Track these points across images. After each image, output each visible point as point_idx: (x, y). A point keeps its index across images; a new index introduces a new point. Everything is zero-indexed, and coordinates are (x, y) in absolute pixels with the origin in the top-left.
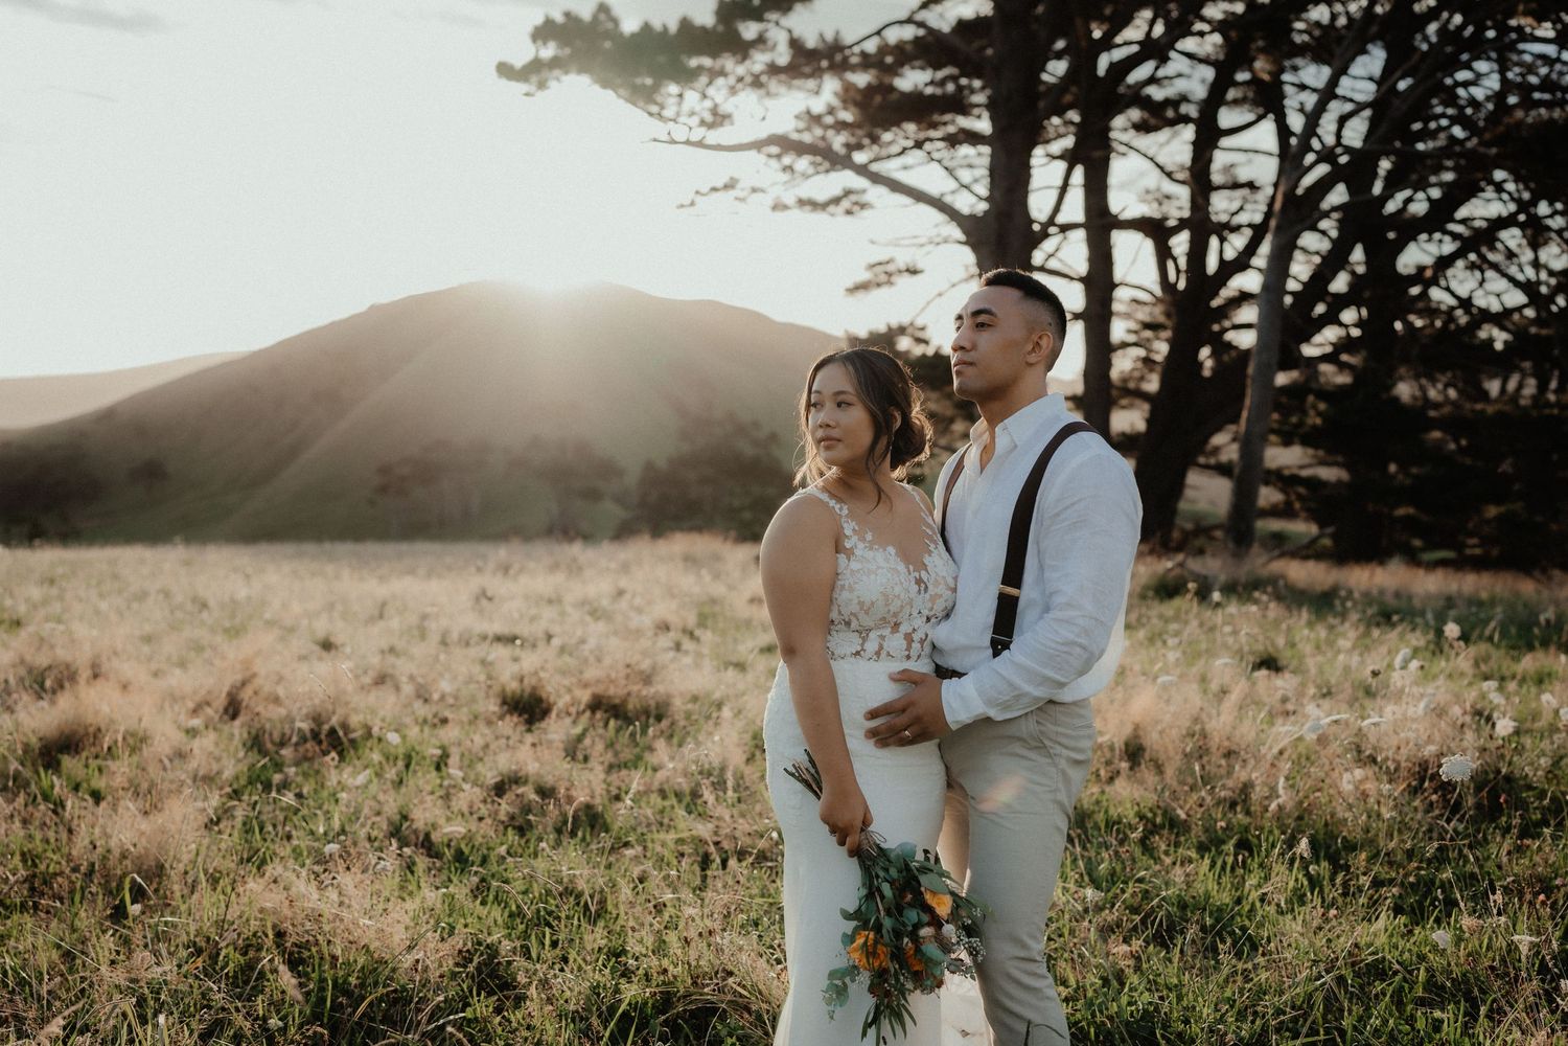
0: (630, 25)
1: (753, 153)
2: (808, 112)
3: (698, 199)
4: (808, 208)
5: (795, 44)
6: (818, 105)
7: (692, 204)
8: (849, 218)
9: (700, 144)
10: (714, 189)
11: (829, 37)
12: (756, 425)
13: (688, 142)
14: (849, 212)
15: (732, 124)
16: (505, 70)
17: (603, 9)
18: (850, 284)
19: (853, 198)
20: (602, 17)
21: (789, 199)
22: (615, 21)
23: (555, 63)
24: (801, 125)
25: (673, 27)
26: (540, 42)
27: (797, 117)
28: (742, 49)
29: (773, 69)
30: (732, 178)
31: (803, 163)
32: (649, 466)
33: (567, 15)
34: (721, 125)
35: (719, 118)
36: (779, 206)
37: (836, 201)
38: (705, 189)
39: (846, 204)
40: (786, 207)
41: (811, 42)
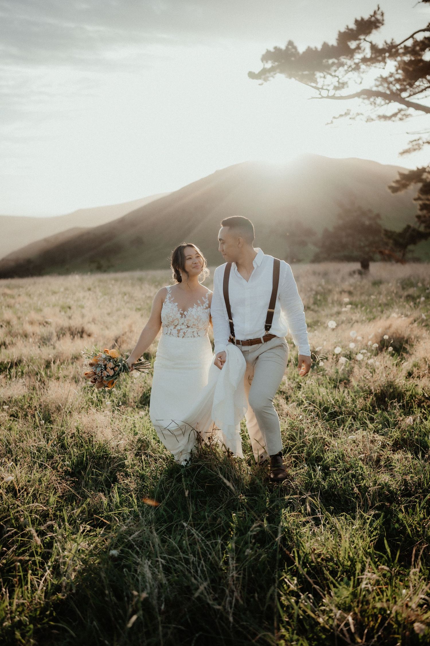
0: (301, 49)
1: (356, 99)
2: (381, 77)
3: (334, 120)
4: (383, 119)
5: (373, 47)
6: (385, 74)
7: (332, 122)
8: (401, 122)
9: (333, 97)
10: (341, 116)
11: (389, 42)
12: (370, 211)
13: (328, 97)
14: (401, 119)
15: (348, 87)
16: (252, 75)
17: (290, 43)
18: (401, 151)
19: (403, 113)
20: (290, 47)
21: (374, 116)
22: (295, 48)
23: (272, 70)
24: (378, 83)
25: (319, 47)
26: (265, 62)
27: (376, 80)
28: (350, 53)
29: (364, 60)
30: (348, 110)
31: (379, 100)
32: (326, 231)
33: (275, 48)
34: (343, 87)
35: (342, 85)
36: (369, 120)
37: (395, 115)
38: (337, 116)
39: (399, 116)
40: (372, 120)
41: (381, 46)
